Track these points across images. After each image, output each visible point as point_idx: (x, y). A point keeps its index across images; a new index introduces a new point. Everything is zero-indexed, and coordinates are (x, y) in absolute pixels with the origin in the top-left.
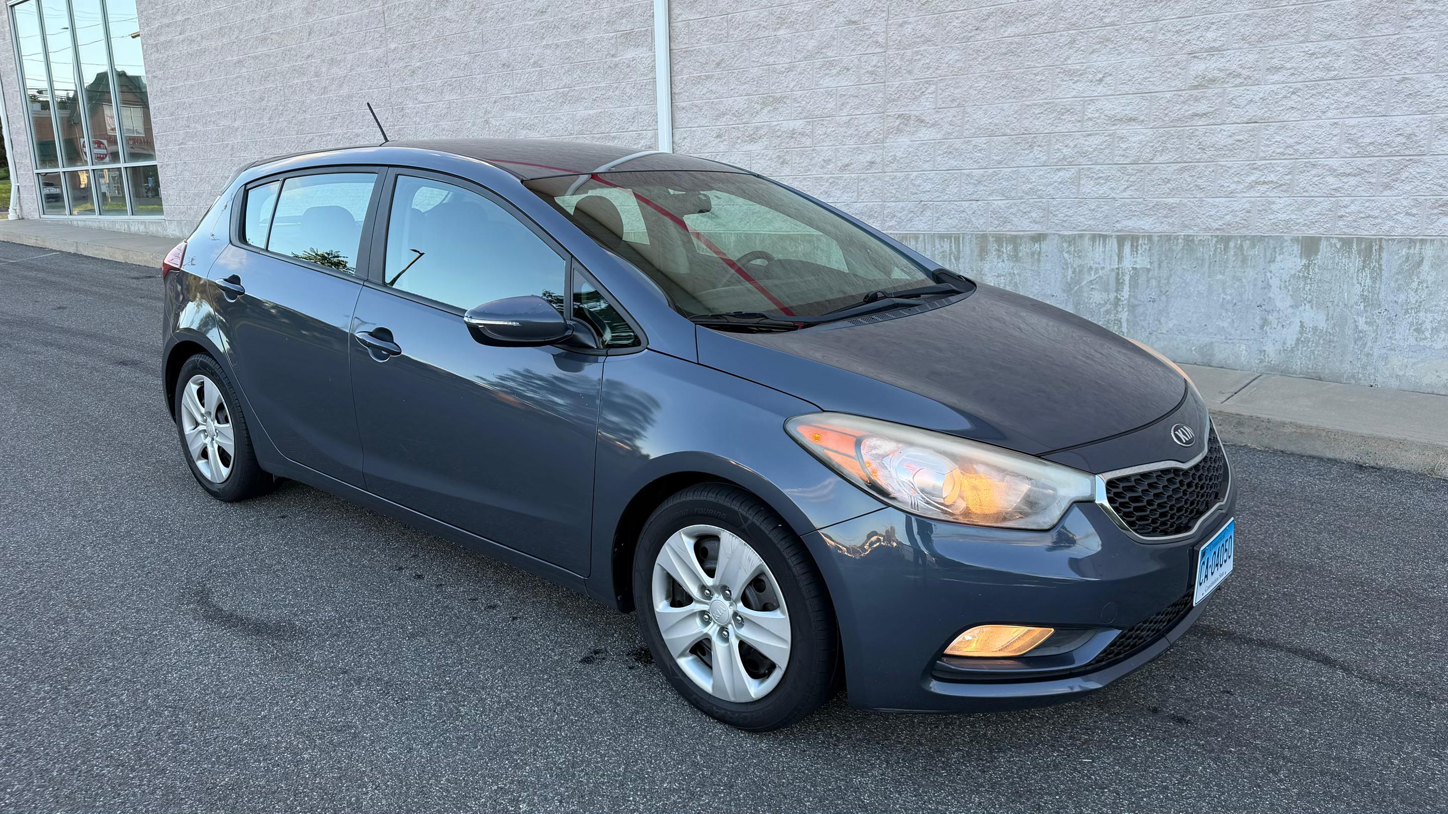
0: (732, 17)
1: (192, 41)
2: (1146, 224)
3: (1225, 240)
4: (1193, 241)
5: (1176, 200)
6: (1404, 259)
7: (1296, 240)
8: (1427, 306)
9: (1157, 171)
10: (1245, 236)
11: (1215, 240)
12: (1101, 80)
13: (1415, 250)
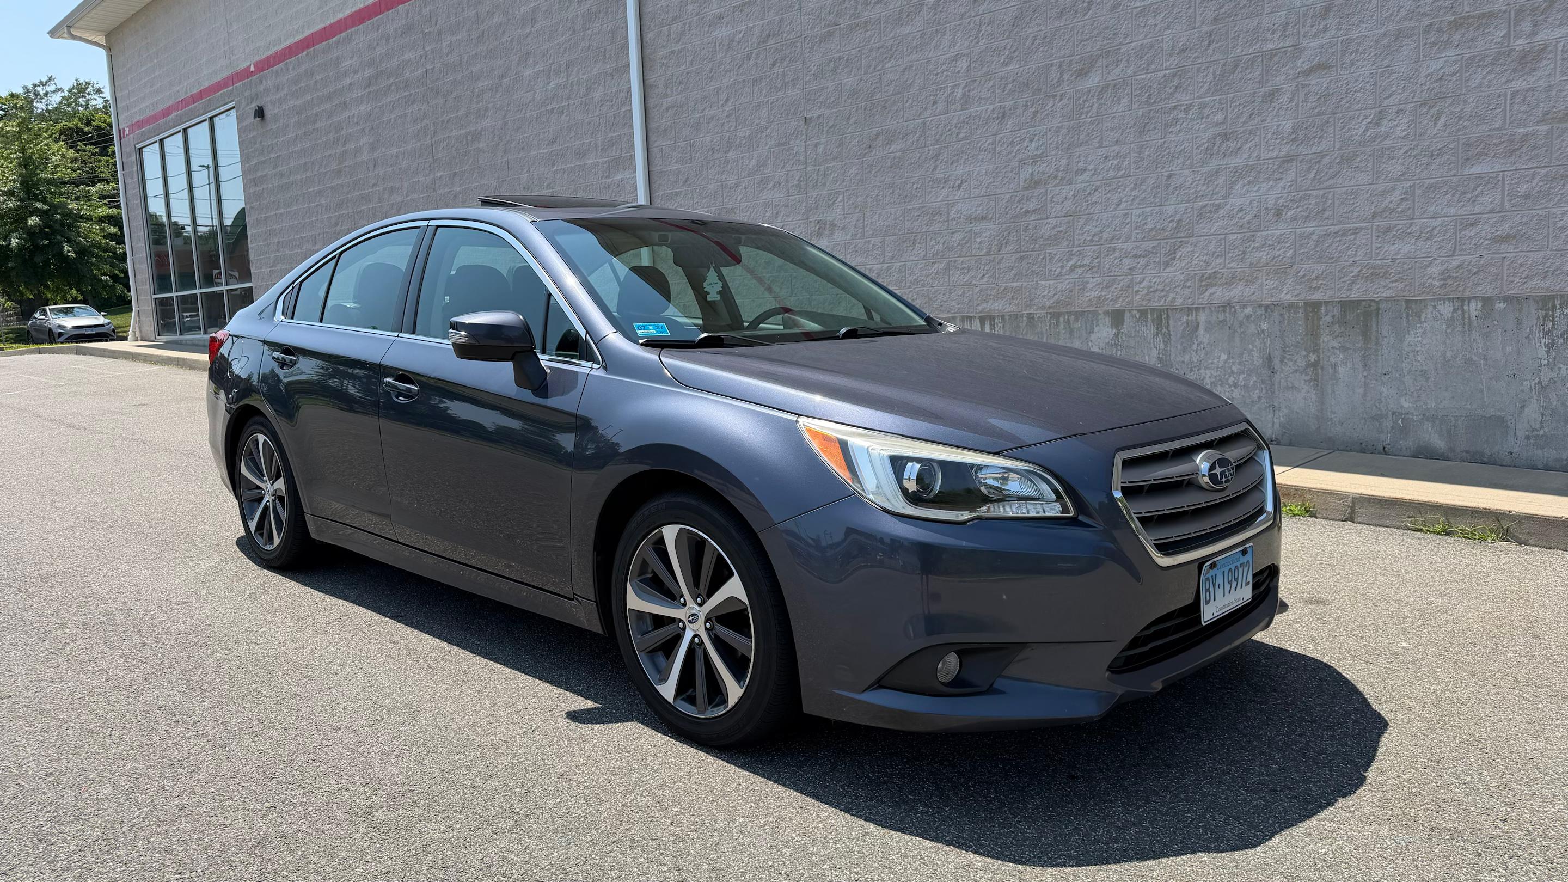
0: (694, 142)
1: (282, 175)
2: (997, 306)
3: (1056, 316)
4: (1033, 318)
5: (1019, 284)
6: (1185, 325)
7: (1107, 313)
8: (1206, 364)
9: (1004, 260)
10: (1070, 312)
11: (1049, 316)
12: (959, 186)
13: (1192, 318)
